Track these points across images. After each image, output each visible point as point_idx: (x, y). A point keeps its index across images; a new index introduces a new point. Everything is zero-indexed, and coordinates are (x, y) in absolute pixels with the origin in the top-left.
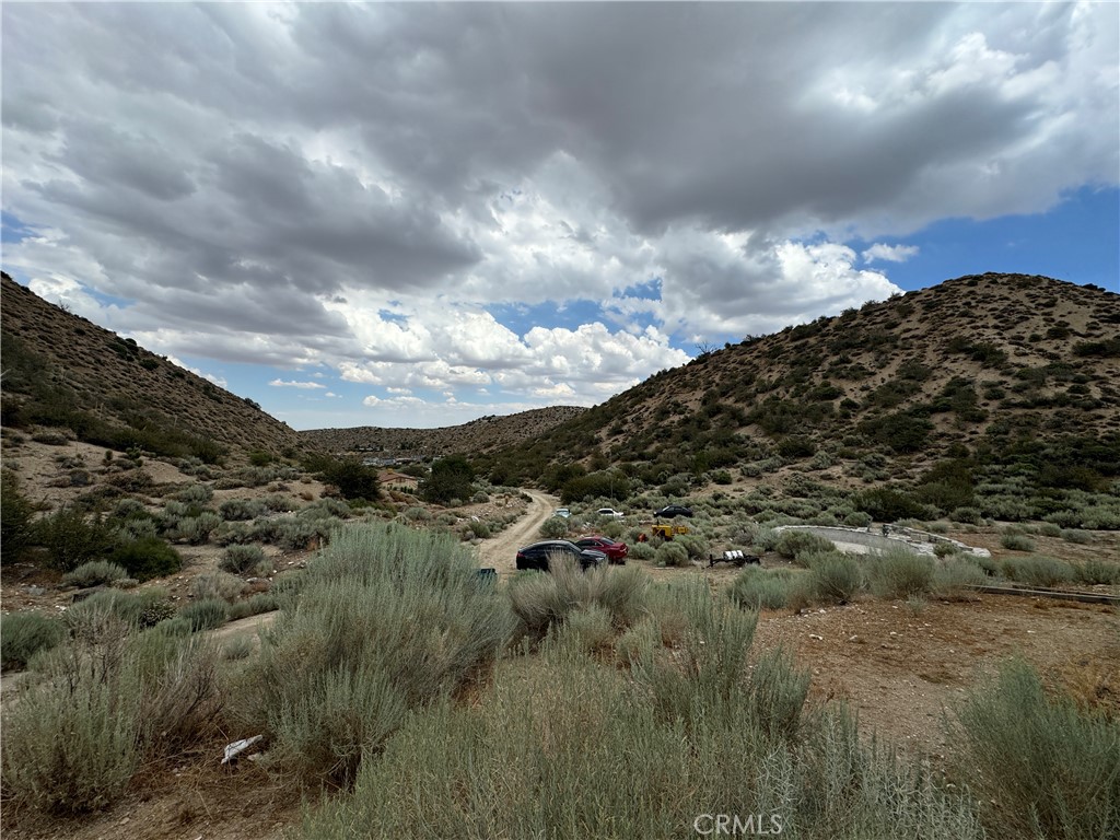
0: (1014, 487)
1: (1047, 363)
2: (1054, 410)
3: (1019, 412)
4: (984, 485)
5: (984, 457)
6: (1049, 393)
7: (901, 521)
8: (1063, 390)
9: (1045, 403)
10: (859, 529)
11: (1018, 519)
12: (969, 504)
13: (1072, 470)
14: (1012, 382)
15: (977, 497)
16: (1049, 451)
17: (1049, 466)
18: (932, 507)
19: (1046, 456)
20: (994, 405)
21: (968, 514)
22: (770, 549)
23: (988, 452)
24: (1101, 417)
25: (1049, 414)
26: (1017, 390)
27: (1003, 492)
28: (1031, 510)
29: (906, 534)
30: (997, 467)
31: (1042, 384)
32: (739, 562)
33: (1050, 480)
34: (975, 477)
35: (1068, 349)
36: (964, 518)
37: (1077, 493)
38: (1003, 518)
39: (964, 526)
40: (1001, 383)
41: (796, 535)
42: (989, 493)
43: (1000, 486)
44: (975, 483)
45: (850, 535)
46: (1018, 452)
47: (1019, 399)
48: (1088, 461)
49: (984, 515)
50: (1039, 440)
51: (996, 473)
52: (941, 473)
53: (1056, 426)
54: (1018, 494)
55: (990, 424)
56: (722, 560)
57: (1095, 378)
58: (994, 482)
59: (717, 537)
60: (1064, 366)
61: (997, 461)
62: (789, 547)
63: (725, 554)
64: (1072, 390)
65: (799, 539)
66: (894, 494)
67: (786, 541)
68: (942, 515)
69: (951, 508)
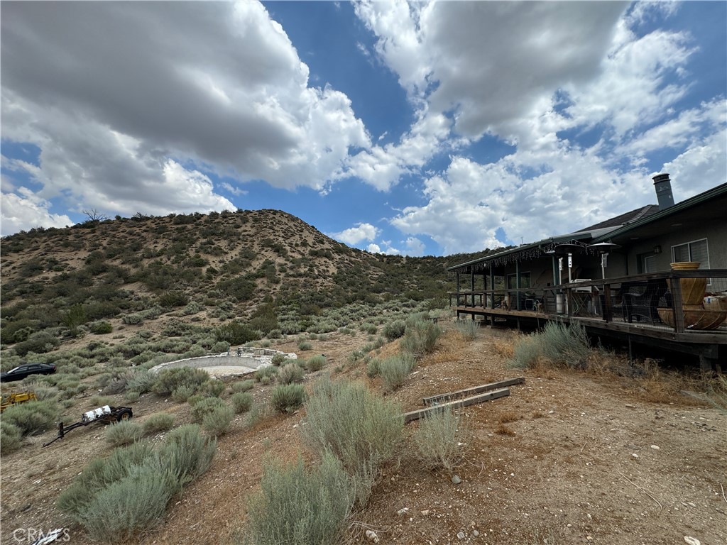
0: (292, 316)
1: (301, 257)
2: (304, 279)
3: (292, 279)
4: (280, 317)
5: (280, 302)
6: (302, 270)
7: (247, 343)
8: (306, 269)
9: (301, 275)
10: (222, 355)
11: (296, 333)
12: (275, 327)
13: (311, 306)
14: (290, 265)
15: (279, 323)
16: (303, 297)
17: (304, 305)
18: (259, 332)
19: (302, 300)
20: (283, 274)
21: (275, 333)
22: (146, 391)
23: (281, 299)
24: (318, 282)
25: (302, 280)
26: (292, 268)
27: (287, 319)
28: (300, 327)
29: (251, 352)
30: (285, 307)
31: (300, 267)
32: (104, 420)
33: (304, 311)
34: (276, 312)
35: (307, 251)
36: (275, 336)
37: (313, 316)
38: (290, 333)
39: (276, 341)
40: (286, 264)
41: (173, 372)
42: (282, 320)
43: (286, 316)
44: (276, 315)
45: (216, 361)
46: (292, 298)
47: (292, 273)
48: (316, 302)
49: (283, 334)
50: (300, 292)
51: (284, 310)
52: (262, 311)
53: (305, 286)
54: (293, 320)
55: (281, 284)
56: (79, 425)
57: (316, 265)
58: (284, 314)
59: (82, 392)
60: (306, 259)
61: (284, 303)
62: (166, 385)
63: (84, 416)
64: (309, 270)
65: (177, 376)
66: (240, 326)
67: (163, 381)
68: (264, 336)
69: (268, 331)
